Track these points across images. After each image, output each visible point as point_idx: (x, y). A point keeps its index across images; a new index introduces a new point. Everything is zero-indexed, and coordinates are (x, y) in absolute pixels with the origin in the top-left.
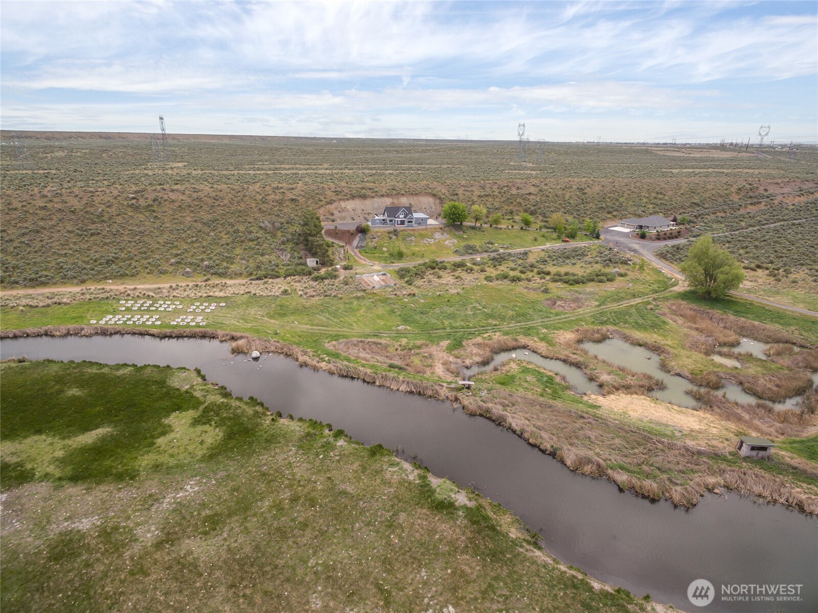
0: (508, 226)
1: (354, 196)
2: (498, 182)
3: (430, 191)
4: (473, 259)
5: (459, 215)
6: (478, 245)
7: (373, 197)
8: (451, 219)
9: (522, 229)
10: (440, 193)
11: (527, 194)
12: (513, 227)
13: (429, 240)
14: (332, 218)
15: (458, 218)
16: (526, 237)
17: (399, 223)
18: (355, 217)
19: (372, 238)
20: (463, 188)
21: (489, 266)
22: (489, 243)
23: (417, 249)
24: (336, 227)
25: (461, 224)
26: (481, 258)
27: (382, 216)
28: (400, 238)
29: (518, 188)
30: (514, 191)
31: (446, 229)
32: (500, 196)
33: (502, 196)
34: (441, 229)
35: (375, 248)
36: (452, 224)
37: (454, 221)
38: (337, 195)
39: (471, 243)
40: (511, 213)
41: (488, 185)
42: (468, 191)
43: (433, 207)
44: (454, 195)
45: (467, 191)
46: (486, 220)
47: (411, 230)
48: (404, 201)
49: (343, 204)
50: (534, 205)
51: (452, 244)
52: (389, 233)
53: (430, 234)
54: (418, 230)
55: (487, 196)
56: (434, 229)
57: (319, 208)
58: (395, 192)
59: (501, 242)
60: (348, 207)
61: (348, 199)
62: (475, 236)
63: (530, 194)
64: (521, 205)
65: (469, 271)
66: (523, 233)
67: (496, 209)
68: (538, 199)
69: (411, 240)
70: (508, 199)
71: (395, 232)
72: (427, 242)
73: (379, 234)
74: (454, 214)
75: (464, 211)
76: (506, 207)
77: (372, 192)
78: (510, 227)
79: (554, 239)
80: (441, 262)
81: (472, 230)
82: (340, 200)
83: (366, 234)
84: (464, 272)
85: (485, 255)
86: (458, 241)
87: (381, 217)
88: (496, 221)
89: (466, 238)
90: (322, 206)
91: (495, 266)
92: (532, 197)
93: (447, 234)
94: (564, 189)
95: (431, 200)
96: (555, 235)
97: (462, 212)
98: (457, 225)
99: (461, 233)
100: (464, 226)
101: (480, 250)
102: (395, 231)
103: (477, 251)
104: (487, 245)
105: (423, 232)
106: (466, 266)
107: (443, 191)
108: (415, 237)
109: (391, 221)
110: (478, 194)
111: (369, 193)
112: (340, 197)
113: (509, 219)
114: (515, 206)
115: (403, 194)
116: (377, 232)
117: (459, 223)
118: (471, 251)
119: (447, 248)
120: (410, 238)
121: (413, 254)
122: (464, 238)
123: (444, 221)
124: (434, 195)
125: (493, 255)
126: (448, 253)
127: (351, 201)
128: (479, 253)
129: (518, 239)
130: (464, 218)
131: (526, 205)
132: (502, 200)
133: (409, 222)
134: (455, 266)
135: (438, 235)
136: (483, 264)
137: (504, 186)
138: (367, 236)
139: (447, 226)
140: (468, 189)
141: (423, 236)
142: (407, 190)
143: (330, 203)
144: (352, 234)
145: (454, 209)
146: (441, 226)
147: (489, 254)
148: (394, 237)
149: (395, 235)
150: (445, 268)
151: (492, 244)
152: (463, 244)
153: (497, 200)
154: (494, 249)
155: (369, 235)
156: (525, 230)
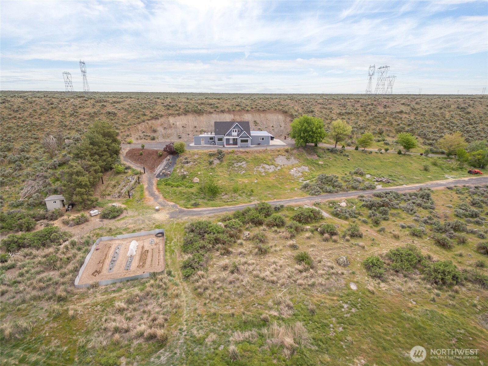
0: (380, 150)
1: (188, 111)
2: (361, 100)
3: (281, 108)
4: (333, 203)
5: (313, 132)
6: (340, 176)
7: (211, 113)
8: (301, 138)
9: (400, 153)
10: (292, 110)
11: (397, 112)
12: (387, 150)
13: (267, 167)
14: (152, 135)
15: (312, 137)
16: (410, 165)
17: (231, 142)
18: (183, 135)
19: (184, 163)
20: (320, 106)
21: (365, 222)
22: (356, 173)
23: (246, 181)
24: (143, 146)
25: (316, 145)
26: (348, 201)
27: (209, 133)
28: (225, 163)
29: (385, 107)
30: (381, 110)
31: (295, 151)
32: (365, 114)
33: (367, 114)
34: (287, 151)
35: (184, 177)
36: (304, 145)
37: (307, 141)
38: (168, 109)
39: (330, 173)
40: (381, 133)
41: (349, 104)
42: (326, 109)
43: (283, 125)
44: (309, 112)
45: (324, 108)
46: (350, 141)
47: (243, 152)
48: (247, 117)
49: (171, 120)
50: (409, 125)
51: (300, 174)
52: (211, 155)
53: (270, 158)
54: (253, 152)
55: (349, 113)
56: (278, 152)
57: (139, 123)
58: (238, 108)
59: (373, 171)
60: (178, 123)
61: (179, 115)
62: (335, 163)
63: (401, 112)
64: (392, 124)
65: (326, 235)
66: (402, 159)
67: (361, 128)
68: (412, 118)
69: (240, 166)
70: (375, 117)
71: (220, 155)
72: (263, 170)
73: (196, 157)
74: (306, 131)
75: (320, 128)
76: (373, 127)
77: (211, 108)
78: (383, 151)
79: (453, 169)
80: (277, 209)
81: (330, 154)
82: (170, 115)
83: (178, 156)
84: (317, 235)
85: (354, 196)
86: (310, 169)
87: (209, 135)
88: (365, 143)
89: (322, 165)
90: (144, 121)
91: (377, 223)
92: (404, 116)
93: (295, 158)
94: (441, 108)
95: (281, 117)
96: (454, 163)
97: (316, 129)
98: (311, 146)
99: (316, 157)
100: (320, 148)
101: (344, 184)
102: (220, 153)
103: (340, 187)
104: (354, 177)
105: (260, 156)
106: (322, 218)
107: (296, 108)
108: (247, 162)
109: (220, 139)
110: (338, 112)
111: (208, 109)
112: (170, 112)
113: (379, 141)
114: (384, 125)
115: (248, 111)
116: (194, 154)
117: (313, 144)
118: (329, 188)
119: (292, 179)
120: (239, 164)
121: (235, 191)
122: (318, 164)
123: (293, 142)
124: (285, 112)
125: (368, 195)
126: (292, 189)
127: (182, 117)
128: (344, 190)
129: (399, 168)
130: (321, 137)
131: (398, 125)
132: (368, 118)
133: (242, 141)
134: (300, 221)
135: (281, 161)
136: (354, 215)
137: (368, 105)
138: (178, 160)
139: (296, 147)
140: (326, 107)
141: (258, 161)
142: (254, 107)
143: (156, 118)
144: (161, 156)
145: (305, 124)
146: (287, 148)
147: (361, 193)
148: (216, 162)
149: (219, 159)
150: (280, 224)
151: (362, 174)
152: (318, 174)
153: (362, 118)
154: (367, 183)
155: (182, 158)
156: (404, 154)
